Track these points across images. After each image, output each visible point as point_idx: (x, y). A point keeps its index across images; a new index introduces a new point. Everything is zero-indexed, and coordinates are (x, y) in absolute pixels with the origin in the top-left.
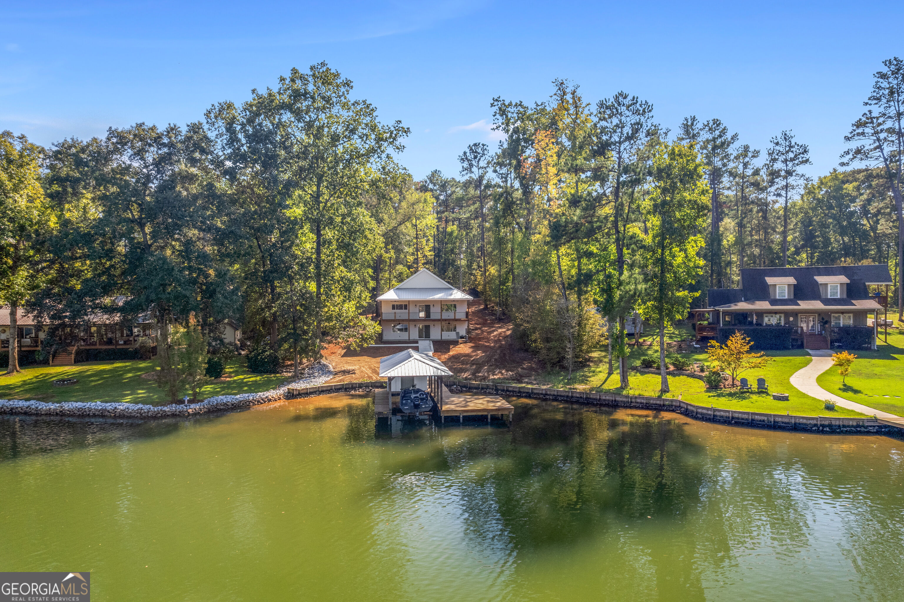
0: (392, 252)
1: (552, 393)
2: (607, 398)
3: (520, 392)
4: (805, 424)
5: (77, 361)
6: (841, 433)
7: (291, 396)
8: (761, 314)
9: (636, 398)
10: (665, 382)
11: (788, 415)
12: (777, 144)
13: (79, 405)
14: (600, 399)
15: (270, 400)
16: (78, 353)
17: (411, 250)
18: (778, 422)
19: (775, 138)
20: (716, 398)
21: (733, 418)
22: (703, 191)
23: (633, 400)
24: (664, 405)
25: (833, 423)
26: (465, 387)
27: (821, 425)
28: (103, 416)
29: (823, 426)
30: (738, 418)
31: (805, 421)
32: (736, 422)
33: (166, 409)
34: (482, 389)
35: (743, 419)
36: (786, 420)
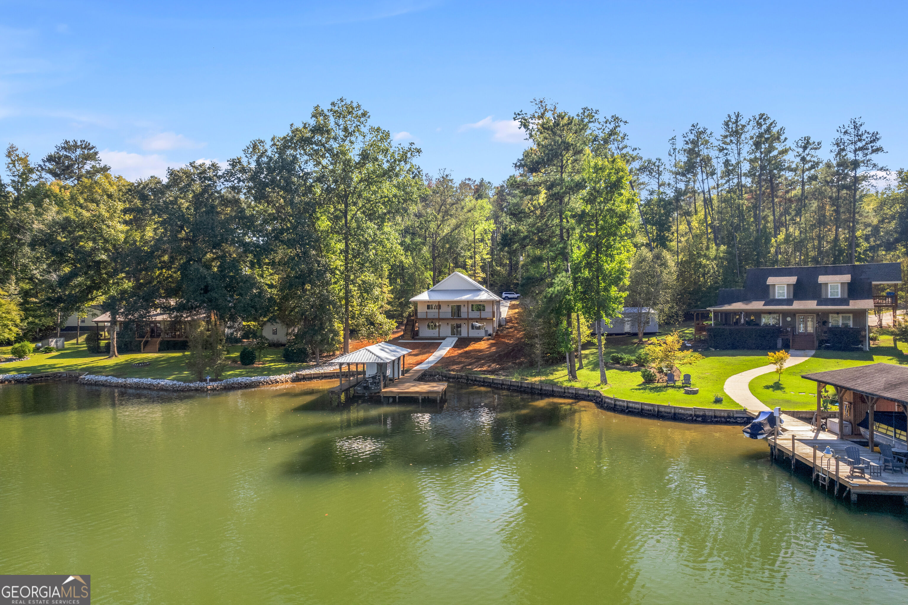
0: (410, 258)
1: (507, 383)
2: (547, 388)
3: (484, 382)
4: (683, 414)
5: (160, 350)
6: (712, 422)
7: (296, 380)
8: (759, 314)
9: (568, 388)
10: (603, 376)
11: (669, 406)
12: (846, 132)
13: (136, 380)
14: (541, 389)
15: (278, 382)
16: (161, 343)
17: (468, 254)
18: (661, 412)
19: (842, 126)
20: (642, 391)
21: (628, 407)
22: (629, 200)
23: (566, 391)
24: (588, 396)
25: (707, 413)
26: (445, 377)
27: (695, 415)
28: (149, 389)
29: (698, 416)
30: (632, 408)
31: (683, 412)
32: (629, 411)
33: (191, 385)
34: (458, 378)
35: (635, 408)
36: (668, 410)
